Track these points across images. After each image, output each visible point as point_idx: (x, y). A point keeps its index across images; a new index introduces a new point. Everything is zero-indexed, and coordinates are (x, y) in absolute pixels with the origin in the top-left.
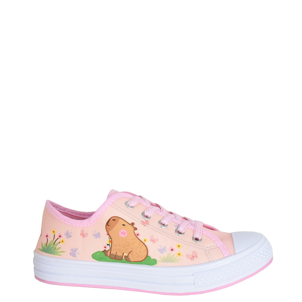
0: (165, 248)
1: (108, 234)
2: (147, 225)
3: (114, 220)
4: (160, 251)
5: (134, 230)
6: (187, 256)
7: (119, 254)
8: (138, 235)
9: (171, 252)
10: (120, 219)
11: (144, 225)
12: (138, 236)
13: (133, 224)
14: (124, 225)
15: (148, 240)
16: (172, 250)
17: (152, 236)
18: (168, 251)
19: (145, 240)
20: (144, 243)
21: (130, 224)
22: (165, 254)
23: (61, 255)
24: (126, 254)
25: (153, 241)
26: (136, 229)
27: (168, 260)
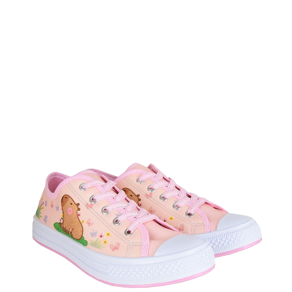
0: (96, 232)
1: (62, 209)
2: (90, 209)
3: (66, 198)
4: (91, 235)
5: (78, 210)
6: (111, 246)
7: (67, 229)
8: (79, 215)
9: (100, 238)
10: (70, 198)
11: (87, 208)
12: (79, 217)
13: (78, 205)
14: (71, 204)
15: (85, 222)
16: (101, 236)
17: (90, 219)
18: (98, 237)
19: (83, 221)
20: (81, 224)
21: (76, 204)
22: (94, 239)
23: (40, 219)
24: (71, 230)
25: (89, 224)
26: (79, 209)
27: (95, 245)
